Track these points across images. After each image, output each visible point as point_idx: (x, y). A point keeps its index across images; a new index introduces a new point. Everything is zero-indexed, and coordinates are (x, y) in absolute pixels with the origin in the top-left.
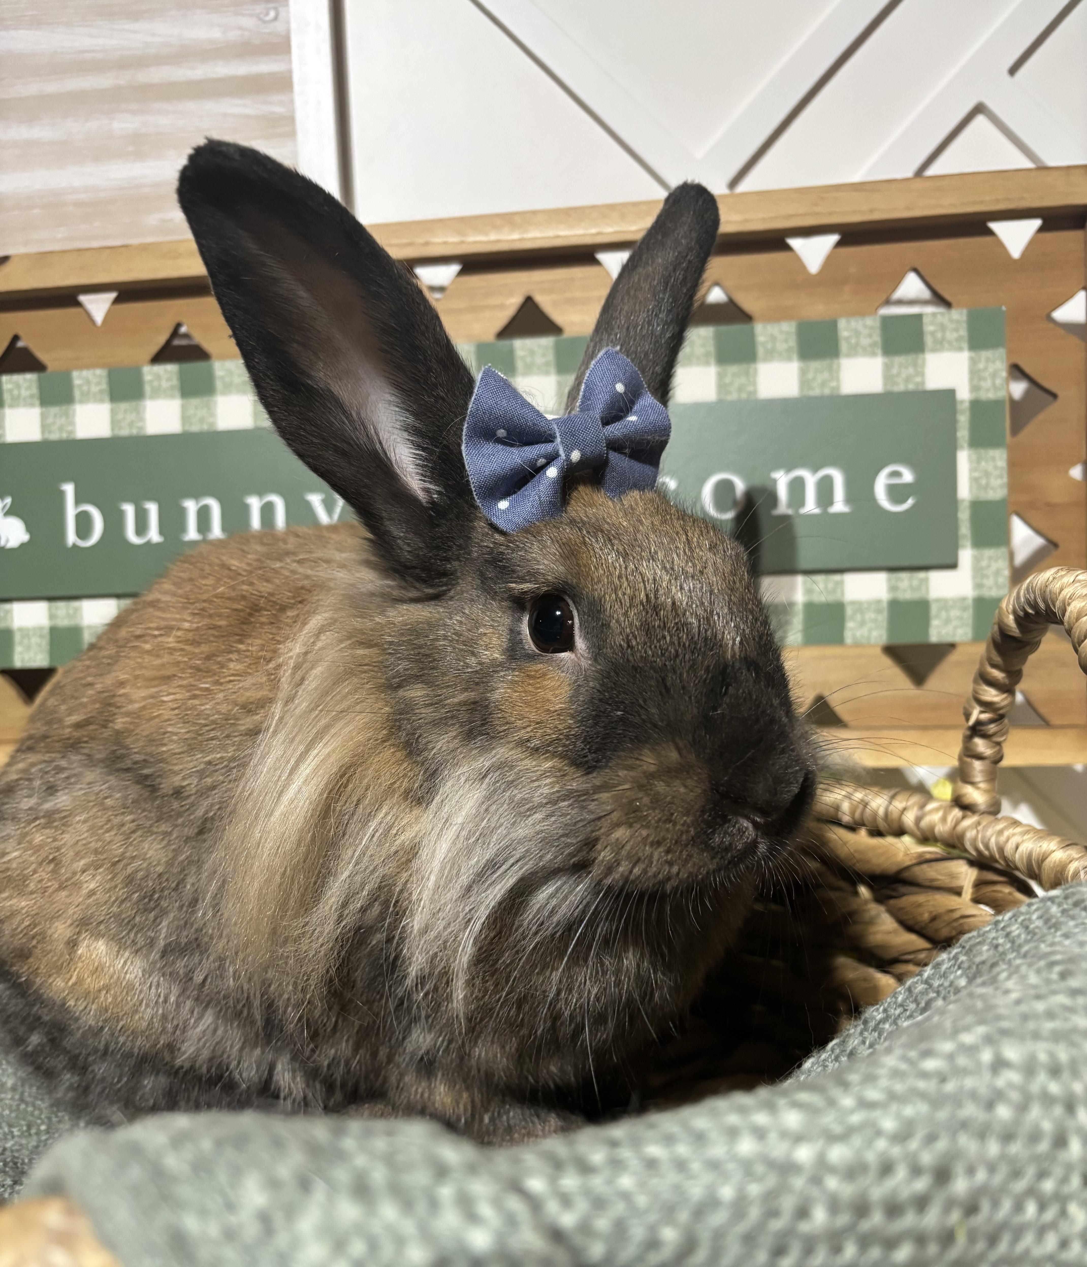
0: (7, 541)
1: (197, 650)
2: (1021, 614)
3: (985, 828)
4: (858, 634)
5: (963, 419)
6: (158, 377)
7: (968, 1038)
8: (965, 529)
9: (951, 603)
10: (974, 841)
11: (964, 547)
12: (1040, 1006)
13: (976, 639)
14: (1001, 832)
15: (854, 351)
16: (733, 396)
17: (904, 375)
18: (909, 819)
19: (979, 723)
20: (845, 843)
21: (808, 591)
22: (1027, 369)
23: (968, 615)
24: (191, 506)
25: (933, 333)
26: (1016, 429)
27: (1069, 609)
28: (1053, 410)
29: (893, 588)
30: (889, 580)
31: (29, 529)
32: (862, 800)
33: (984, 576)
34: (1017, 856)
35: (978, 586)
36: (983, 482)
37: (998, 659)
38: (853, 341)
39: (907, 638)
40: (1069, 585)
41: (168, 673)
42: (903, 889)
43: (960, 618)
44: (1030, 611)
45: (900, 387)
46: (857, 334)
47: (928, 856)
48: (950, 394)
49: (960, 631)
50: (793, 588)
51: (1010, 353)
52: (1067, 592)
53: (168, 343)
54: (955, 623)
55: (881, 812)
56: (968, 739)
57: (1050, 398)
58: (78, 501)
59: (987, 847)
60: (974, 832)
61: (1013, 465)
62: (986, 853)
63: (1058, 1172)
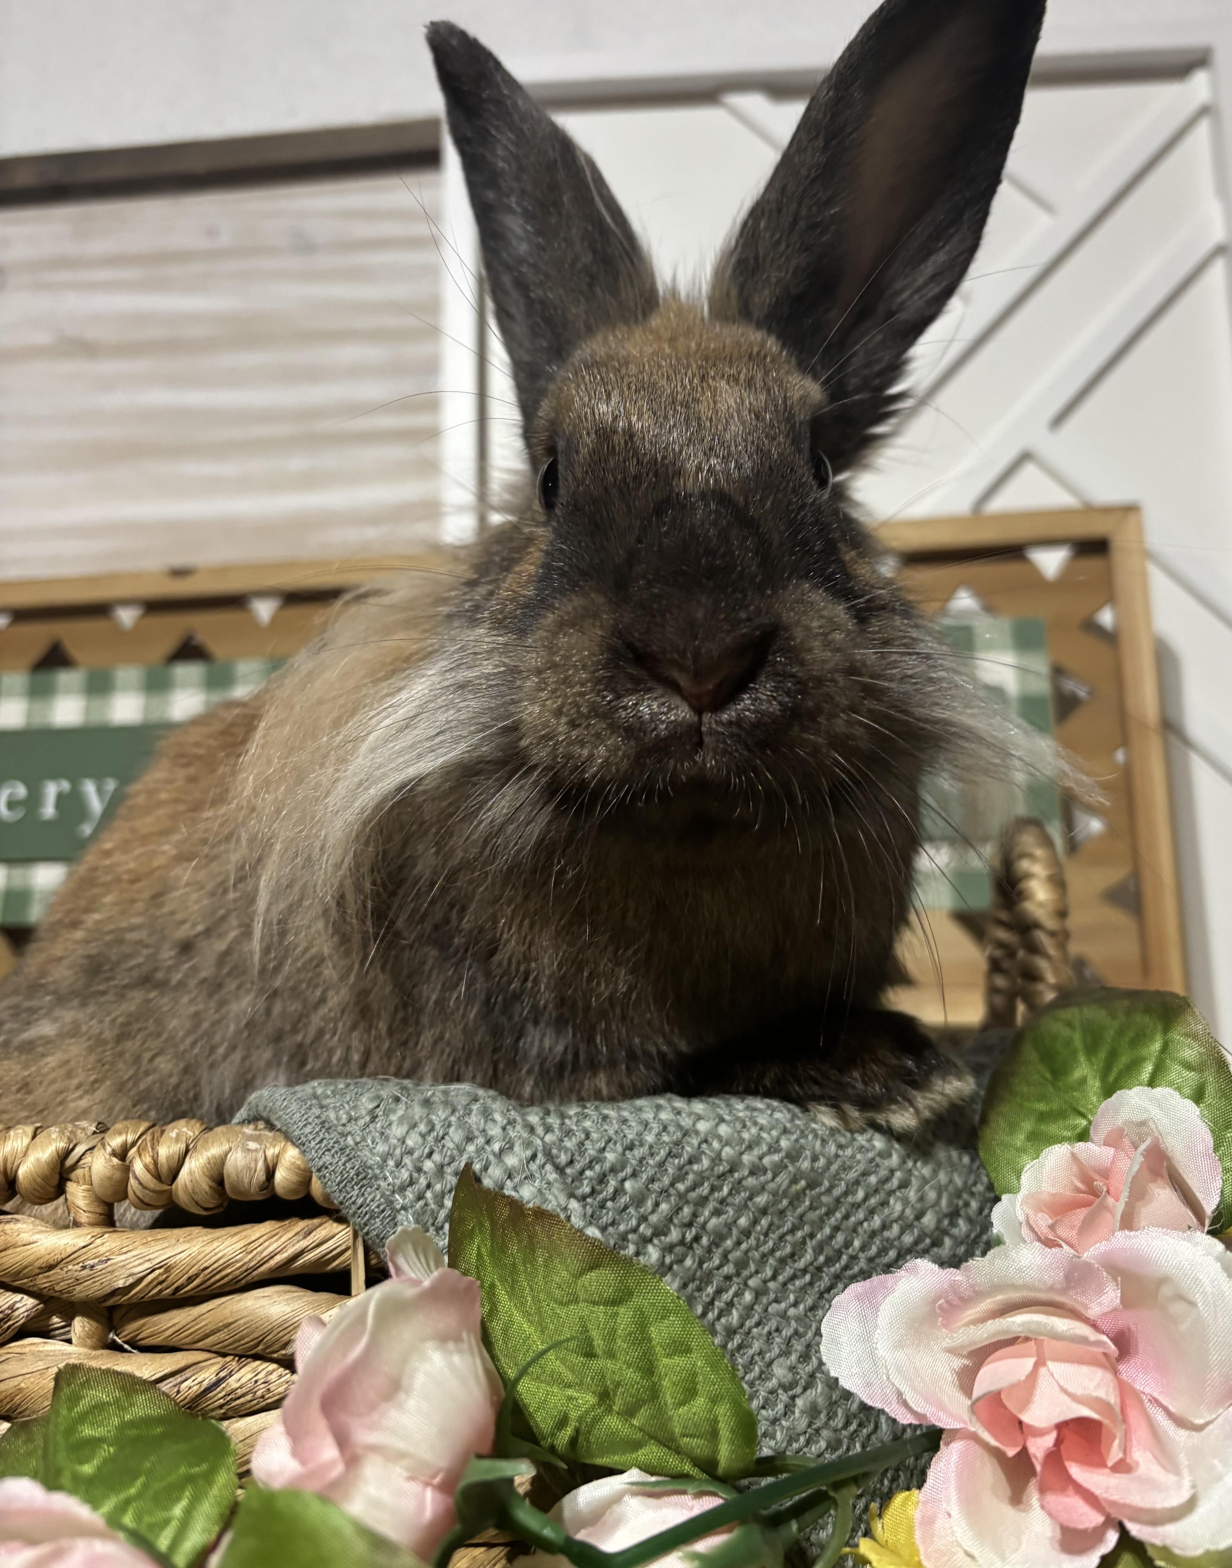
63: (883, 1173)
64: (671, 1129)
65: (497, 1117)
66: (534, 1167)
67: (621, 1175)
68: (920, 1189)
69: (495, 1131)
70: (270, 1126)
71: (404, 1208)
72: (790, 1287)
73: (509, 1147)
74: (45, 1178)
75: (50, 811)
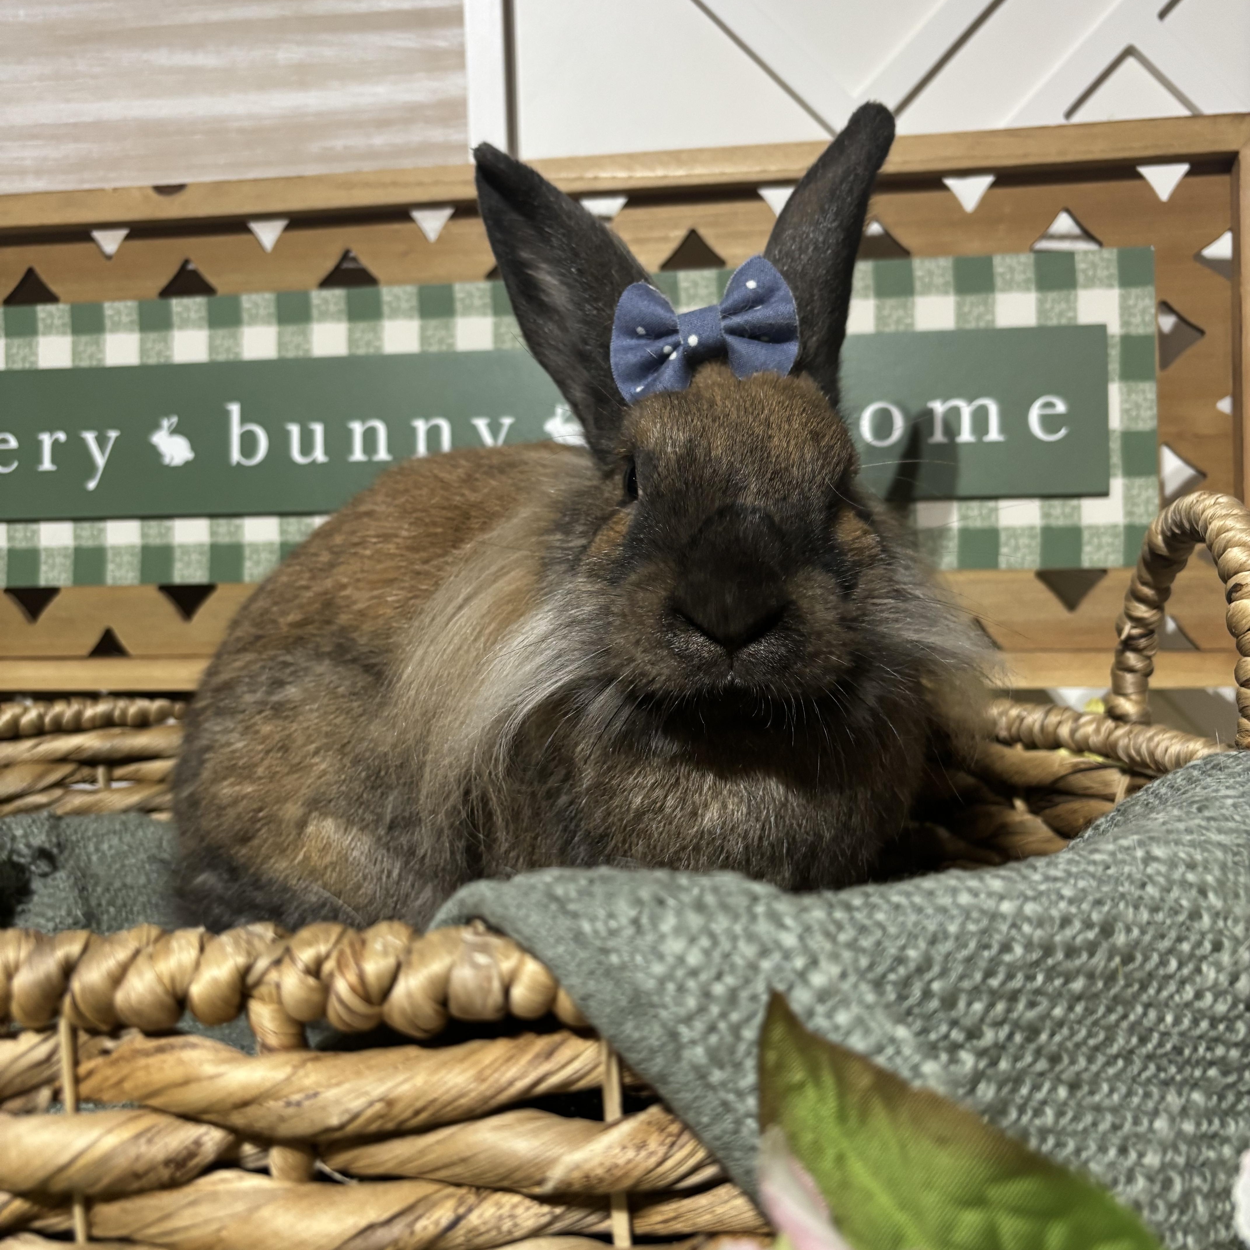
0: (172, 459)
1: (417, 556)
2: (1169, 534)
3: (1137, 735)
4: (1012, 559)
5: (1114, 353)
6: (326, 301)
7: (1125, 842)
8: (1116, 459)
9: (1102, 530)
10: (1127, 748)
11: (1115, 475)
12: (1181, 826)
13: (1127, 565)
14: (1151, 739)
15: (1009, 286)
16: (891, 328)
17: (1057, 310)
18: (1064, 731)
19: (1130, 638)
20: (1002, 757)
21: (964, 518)
22: (1176, 306)
23: (1120, 542)
24: (357, 428)
25: (1084, 271)
26: (1165, 364)
27: (1210, 527)
28: (1201, 345)
29: (1046, 515)
30: (1042, 508)
31: (194, 447)
32: (1018, 716)
33: (1134, 504)
34: (1167, 758)
35: (1129, 514)
36: (1134, 413)
37: (1147, 577)
38: (1008, 277)
39: (1060, 563)
40: (1211, 506)
41: (391, 576)
42: (1057, 799)
43: (1112, 545)
44: (1177, 531)
45: (1053, 322)
46: (1012, 270)
47: (1083, 766)
48: (1102, 329)
49: (1112, 557)
50: (948, 514)
51: (1158, 290)
52: (1209, 513)
53: (337, 268)
54: (1107, 549)
55: (1037, 727)
56: (1120, 653)
57: (1198, 334)
58: (244, 420)
59: (1138, 752)
60: (1126, 740)
61: (1163, 398)
62: (1138, 758)
63: (1194, 938)
64: (975, 915)
65: (789, 921)
66: (846, 986)
67: (928, 976)
68: (1234, 952)
69: (789, 940)
70: (495, 930)
71: (693, 1042)
72: (1103, 1075)
73: (814, 962)
74: (226, 1001)
75: (47, 465)
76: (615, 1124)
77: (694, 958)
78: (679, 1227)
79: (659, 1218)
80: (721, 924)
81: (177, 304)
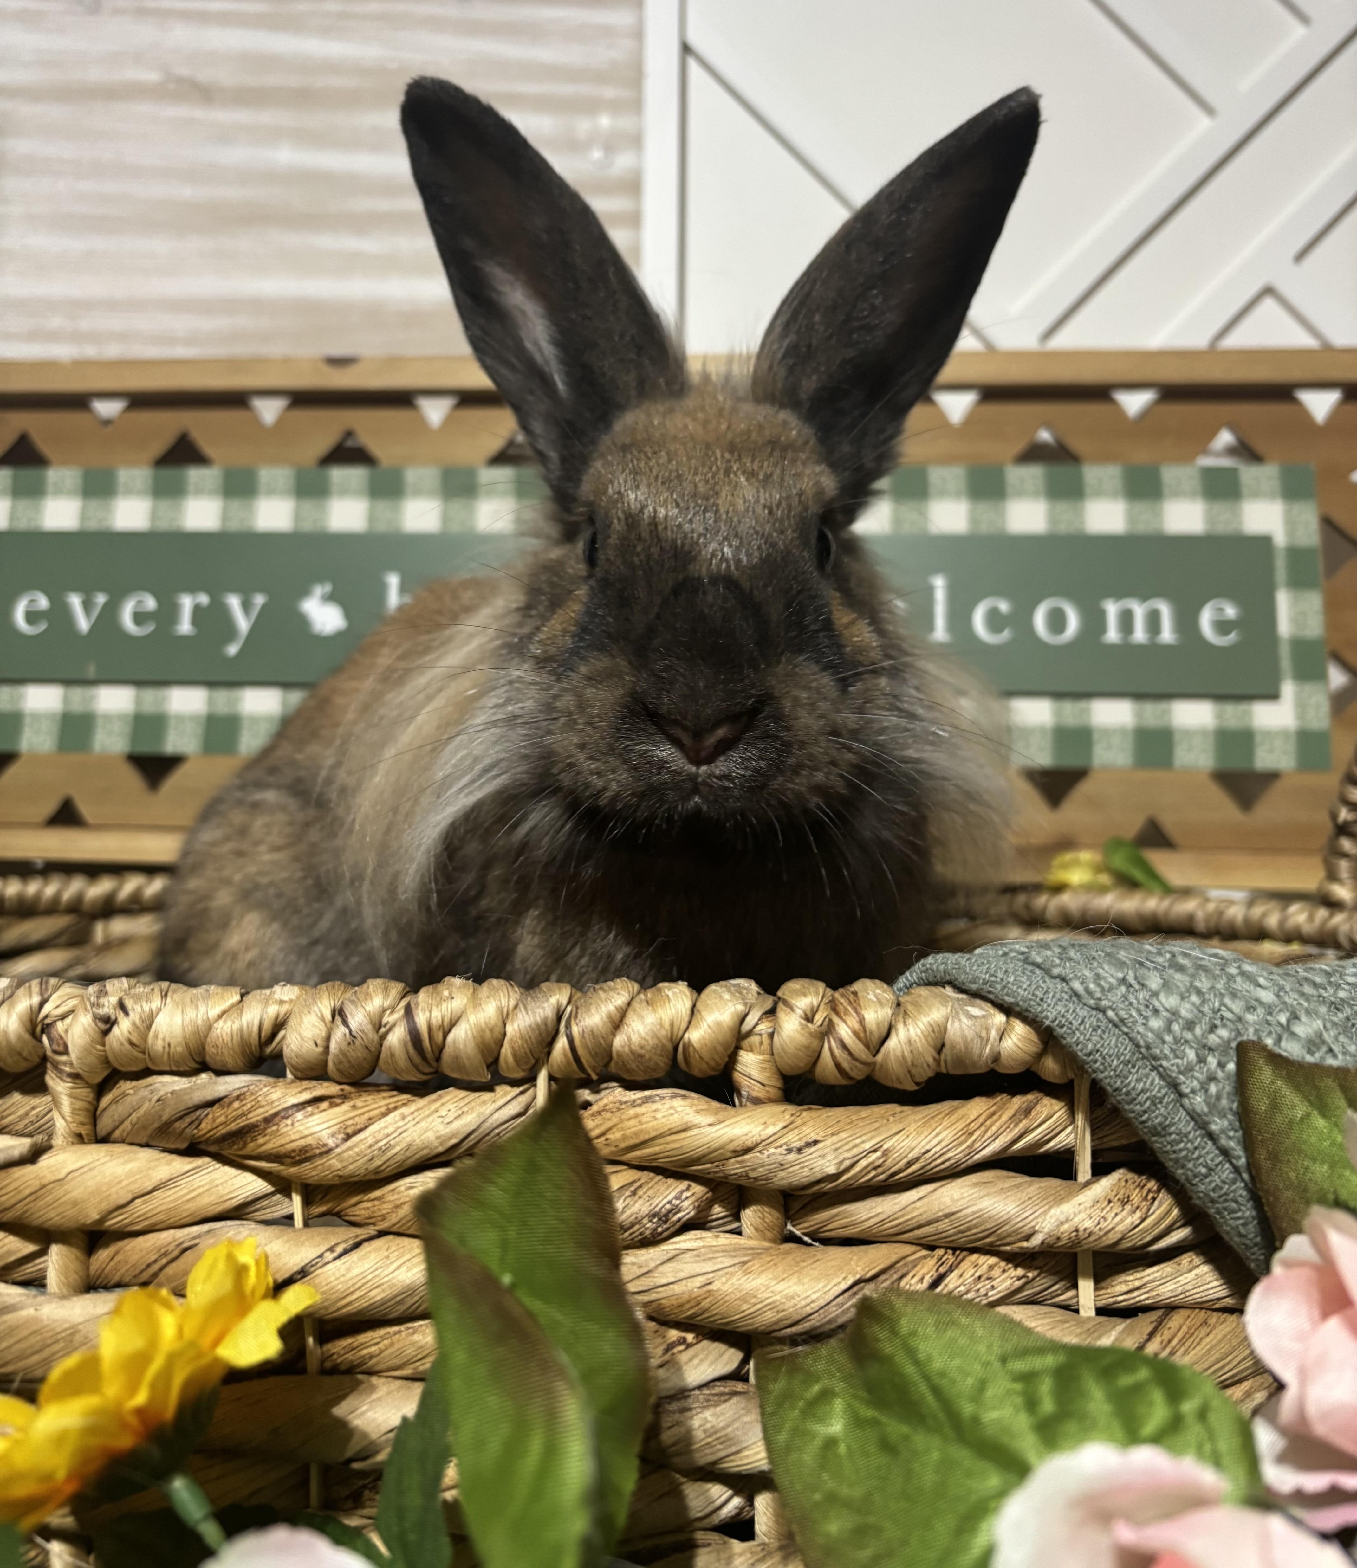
0: (323, 626)
4: (1186, 760)
5: (1281, 565)
6: (494, 479)
8: (1286, 663)
9: (1274, 734)
10: (1348, 934)
11: (1286, 680)
13: (1299, 769)
15: (1177, 495)
16: (1062, 530)
17: (1224, 520)
18: (1272, 921)
19: (1345, 823)
21: (1137, 716)
23: (1292, 747)
25: (1249, 484)
26: (1329, 573)
29: (1219, 717)
30: (1215, 709)
31: (348, 614)
33: (1306, 708)
35: (1300, 718)
36: (1302, 620)
38: (1176, 485)
39: (1235, 765)
43: (1284, 749)
45: (1221, 530)
46: (1179, 479)
49: (1285, 761)
51: (1320, 506)
53: (505, 449)
54: (1280, 751)
55: (1239, 919)
56: (1333, 840)
60: (1346, 927)
61: (1329, 607)
75: (185, 627)
76: (1087, 1184)
77: (1186, 1011)
78: (1139, 1297)
79: (1124, 1288)
80: (1203, 983)
81: (338, 474)
